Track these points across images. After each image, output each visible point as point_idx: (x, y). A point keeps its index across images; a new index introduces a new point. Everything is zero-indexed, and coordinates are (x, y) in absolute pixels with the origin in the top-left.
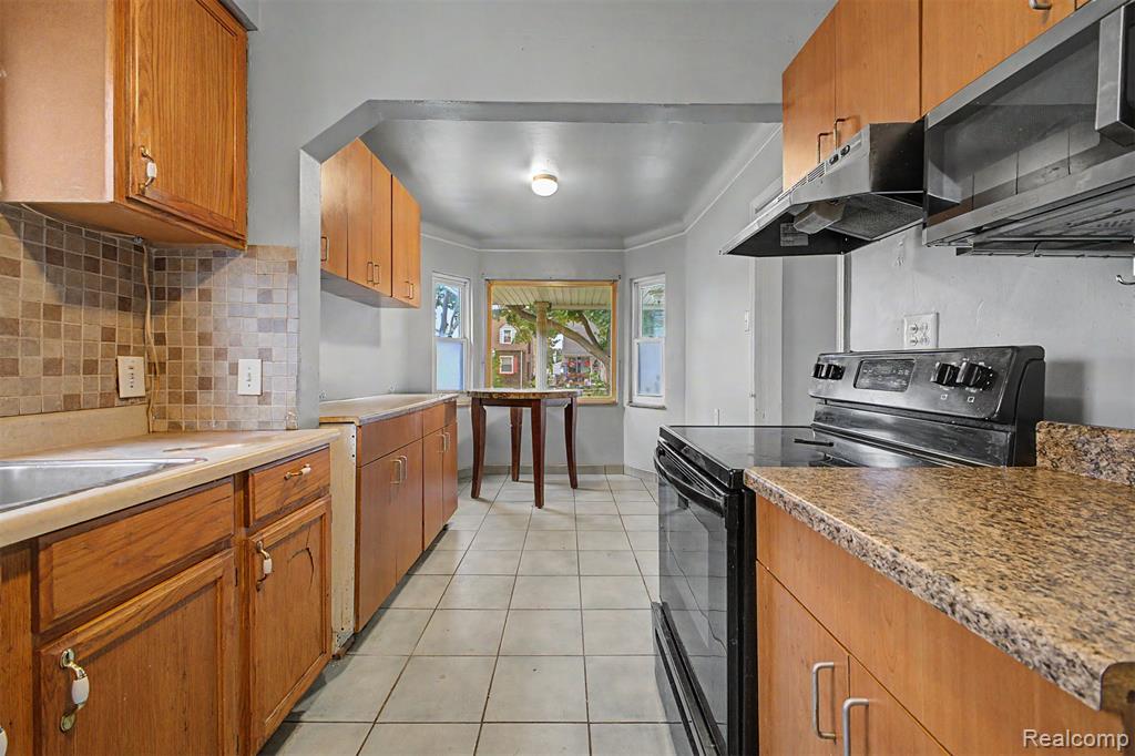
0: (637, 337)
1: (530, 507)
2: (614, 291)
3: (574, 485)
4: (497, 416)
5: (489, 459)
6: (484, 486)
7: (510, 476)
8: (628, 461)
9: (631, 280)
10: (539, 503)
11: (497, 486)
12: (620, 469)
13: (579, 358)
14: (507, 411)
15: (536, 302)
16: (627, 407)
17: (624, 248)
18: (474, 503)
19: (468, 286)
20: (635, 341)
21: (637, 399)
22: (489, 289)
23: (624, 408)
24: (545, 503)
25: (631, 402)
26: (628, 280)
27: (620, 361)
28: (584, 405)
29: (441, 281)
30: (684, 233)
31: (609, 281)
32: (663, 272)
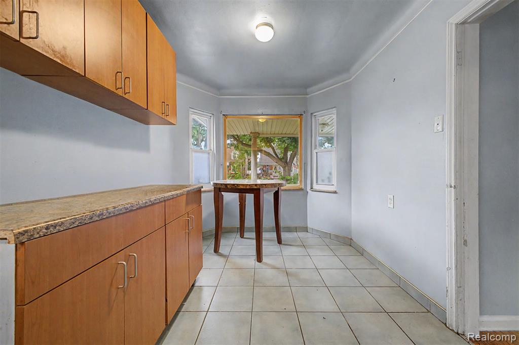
0: (315, 148)
1: (252, 262)
2: (301, 121)
3: (279, 241)
4: (230, 198)
5: (225, 223)
6: (223, 242)
7: (239, 233)
8: (310, 224)
9: (312, 114)
10: (259, 259)
11: (231, 242)
12: (305, 229)
13: (268, 166)
14: (236, 196)
15: (251, 133)
16: (309, 191)
17: (308, 95)
18: (216, 258)
19: (212, 118)
20: (314, 152)
21: (315, 187)
22: (225, 121)
23: (308, 192)
24: (265, 260)
25: (312, 188)
26: (310, 114)
27: (305, 164)
28: (283, 190)
29: (195, 114)
30: (351, 80)
31: (297, 115)
32: (334, 107)
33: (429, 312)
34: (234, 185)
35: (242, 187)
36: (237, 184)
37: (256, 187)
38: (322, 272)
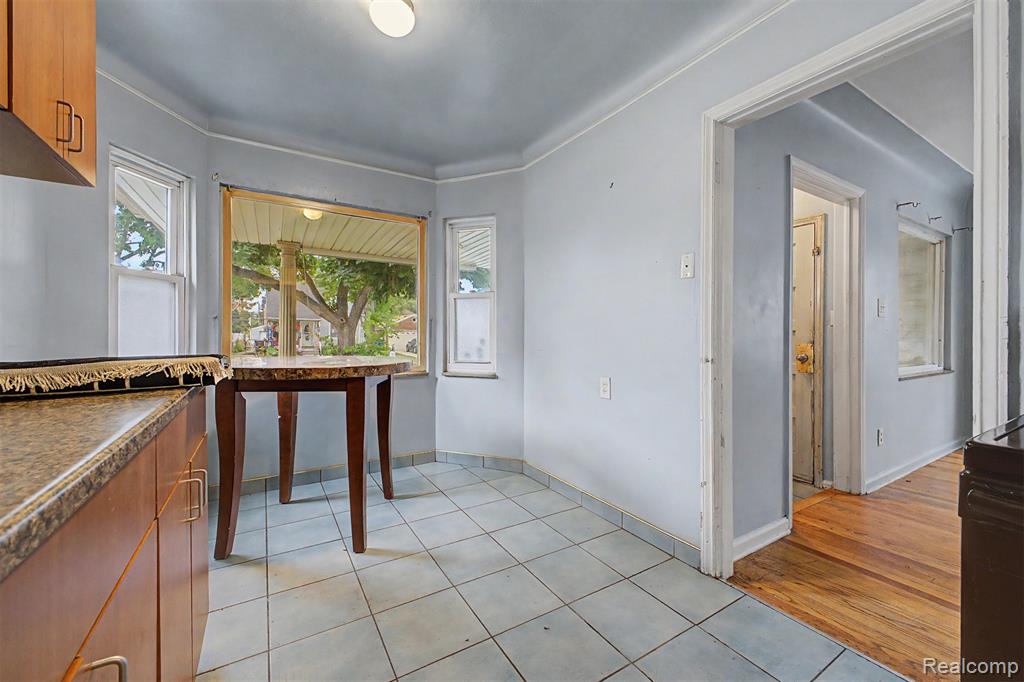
0: (454, 292)
1: (341, 556)
2: (422, 229)
3: (389, 492)
7: (277, 492)
8: (441, 445)
9: (445, 220)
10: (359, 546)
11: (258, 519)
12: (431, 457)
16: (440, 377)
17: (437, 179)
19: (184, 187)
20: (451, 297)
21: (453, 368)
22: (227, 201)
23: (437, 379)
24: (371, 543)
25: (445, 371)
26: (440, 219)
27: (431, 321)
28: (397, 378)
29: (124, 166)
30: (524, 168)
31: (415, 217)
32: (493, 214)
33: (674, 557)
34: (295, 371)
35: (319, 376)
36: (304, 370)
37: (356, 375)
38: (501, 537)
